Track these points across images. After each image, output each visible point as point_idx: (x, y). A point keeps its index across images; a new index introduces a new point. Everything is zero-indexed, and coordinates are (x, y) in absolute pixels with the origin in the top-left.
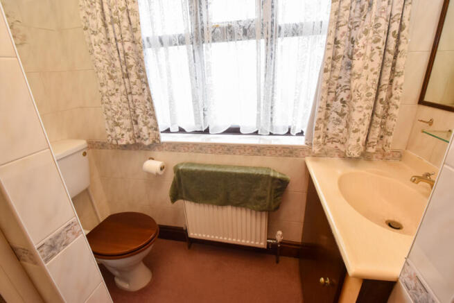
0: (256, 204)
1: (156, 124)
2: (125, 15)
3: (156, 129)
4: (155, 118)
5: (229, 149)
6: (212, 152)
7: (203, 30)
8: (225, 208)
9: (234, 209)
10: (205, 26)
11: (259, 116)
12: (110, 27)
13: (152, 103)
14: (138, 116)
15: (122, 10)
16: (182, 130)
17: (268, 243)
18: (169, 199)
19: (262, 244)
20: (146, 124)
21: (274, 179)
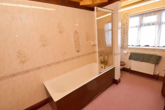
0: (151, 62)
1: (128, 43)
2: (126, 24)
3: (127, 44)
4: (128, 42)
5: (145, 49)
6: (141, 50)
7: (142, 24)
8: (142, 62)
9: (145, 63)
10: (143, 24)
11: (155, 42)
12: (123, 26)
13: (128, 39)
14: (124, 42)
15: (126, 23)
16: (133, 46)
17: (154, 74)
18: (128, 59)
19: (152, 74)
20: (126, 43)
21: (157, 56)
